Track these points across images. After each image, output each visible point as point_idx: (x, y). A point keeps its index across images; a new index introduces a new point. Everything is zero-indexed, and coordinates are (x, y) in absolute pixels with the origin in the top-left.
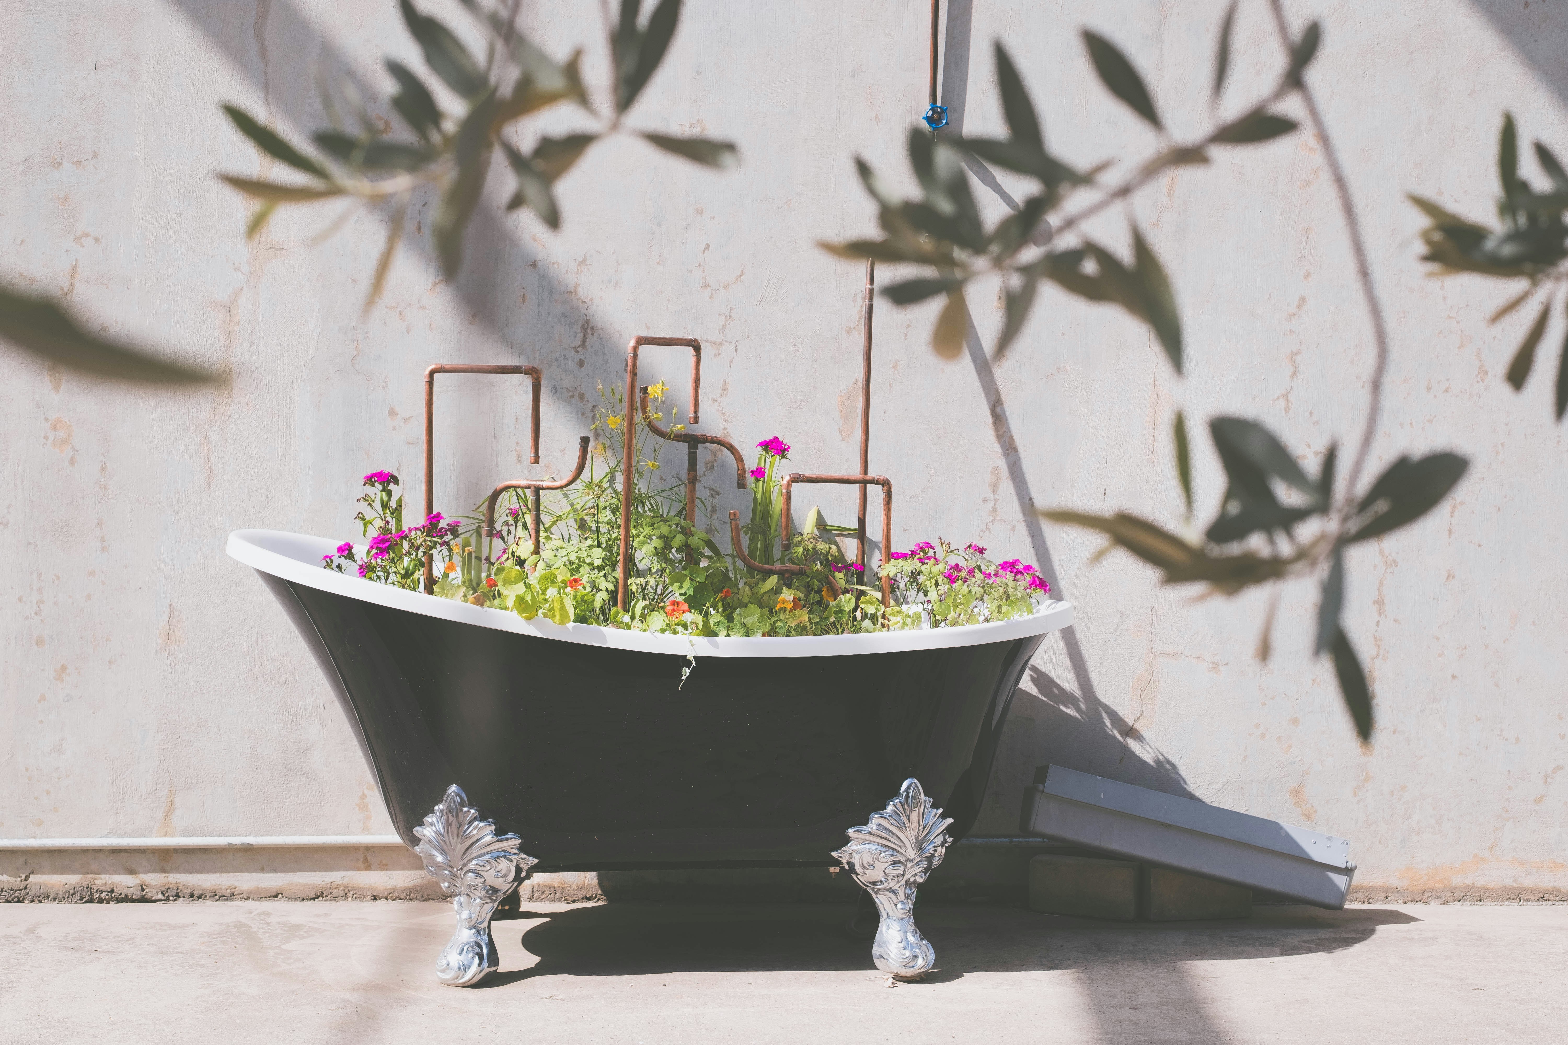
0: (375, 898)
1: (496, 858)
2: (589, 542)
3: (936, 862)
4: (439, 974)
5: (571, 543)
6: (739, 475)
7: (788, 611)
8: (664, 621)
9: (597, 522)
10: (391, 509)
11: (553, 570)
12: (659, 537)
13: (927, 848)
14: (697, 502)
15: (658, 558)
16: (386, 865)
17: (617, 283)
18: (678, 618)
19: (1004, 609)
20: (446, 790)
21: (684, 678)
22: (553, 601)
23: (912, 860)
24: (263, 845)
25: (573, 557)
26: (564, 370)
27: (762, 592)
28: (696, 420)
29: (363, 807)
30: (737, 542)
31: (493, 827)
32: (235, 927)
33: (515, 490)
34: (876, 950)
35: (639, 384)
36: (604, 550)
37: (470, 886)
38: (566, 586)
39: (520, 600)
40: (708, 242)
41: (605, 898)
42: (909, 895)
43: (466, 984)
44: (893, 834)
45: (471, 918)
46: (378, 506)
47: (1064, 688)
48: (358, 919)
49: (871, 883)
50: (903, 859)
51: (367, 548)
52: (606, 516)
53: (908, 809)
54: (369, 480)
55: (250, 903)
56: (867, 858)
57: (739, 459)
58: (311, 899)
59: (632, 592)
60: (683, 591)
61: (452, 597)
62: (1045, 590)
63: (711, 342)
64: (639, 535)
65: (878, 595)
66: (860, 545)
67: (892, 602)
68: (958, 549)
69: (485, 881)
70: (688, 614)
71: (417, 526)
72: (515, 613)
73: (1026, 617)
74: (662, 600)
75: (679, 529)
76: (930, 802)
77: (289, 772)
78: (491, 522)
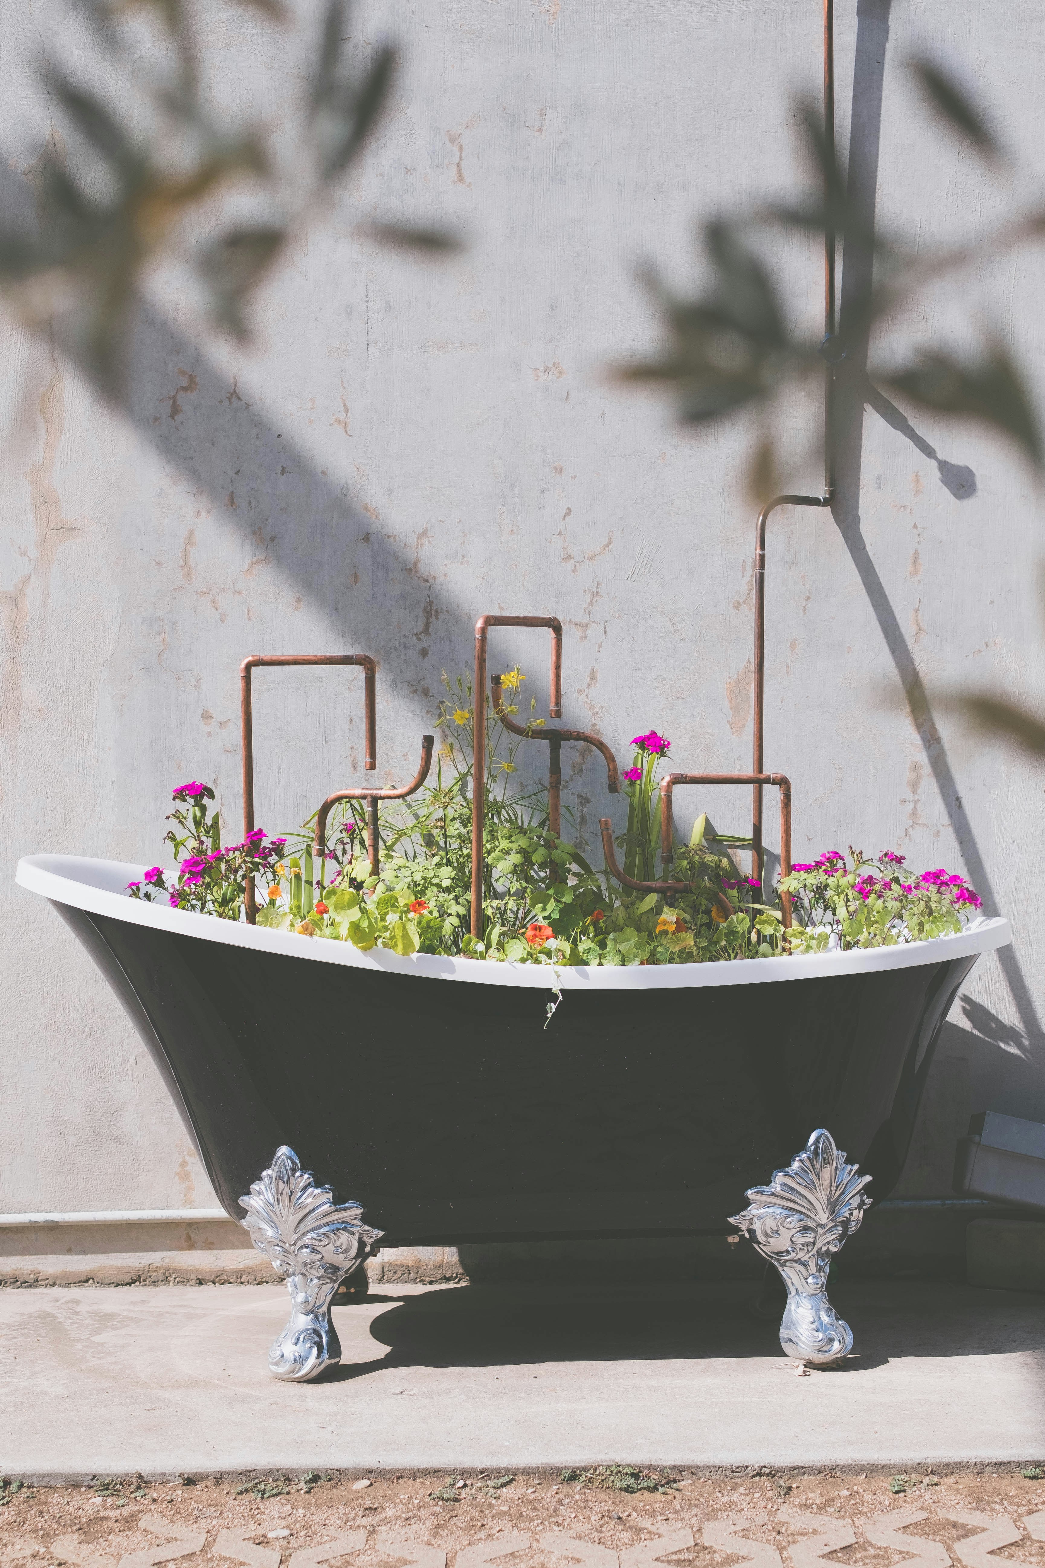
0: (200, 1282)
1: (335, 1231)
2: (436, 859)
3: (853, 1228)
4: (271, 1367)
5: (416, 861)
6: (610, 776)
7: (670, 935)
8: (525, 949)
9: (445, 836)
10: (205, 827)
11: (395, 893)
12: (518, 852)
13: (842, 1211)
14: (562, 810)
15: (518, 877)
16: (212, 1243)
17: (463, 557)
18: (540, 945)
19: (927, 927)
20: (275, 1153)
21: (549, 1015)
22: (393, 928)
23: (824, 1225)
24: (70, 1222)
25: (418, 877)
26: (405, 661)
27: (639, 913)
28: (558, 713)
29: (184, 1176)
30: (610, 857)
31: (330, 1195)
32: (39, 1317)
33: (349, 802)
34: (783, 1333)
35: (489, 672)
36: (454, 868)
37: (305, 1264)
38: (408, 911)
39: (355, 927)
40: (570, 506)
41: (468, 1278)
42: (821, 1267)
43: (304, 1379)
44: (801, 1194)
45: (307, 1301)
46: (190, 823)
47: (1003, 1021)
48: (181, 1306)
49: (775, 1253)
50: (812, 1225)
51: (178, 873)
52: (454, 829)
53: (818, 1166)
54: (180, 793)
55: (56, 1290)
56: (770, 1224)
57: (610, 758)
58: (126, 1285)
59: (489, 917)
60: (546, 914)
61: (277, 927)
62: (976, 905)
63: (576, 624)
64: (494, 849)
65: (778, 914)
66: (756, 857)
67: (795, 923)
68: (872, 859)
69: (322, 1258)
70: (552, 940)
71: (235, 846)
72: (349, 944)
73: (953, 935)
74: (524, 926)
75: (542, 842)
76: (843, 1156)
77: (97, 1137)
78: (322, 839)
